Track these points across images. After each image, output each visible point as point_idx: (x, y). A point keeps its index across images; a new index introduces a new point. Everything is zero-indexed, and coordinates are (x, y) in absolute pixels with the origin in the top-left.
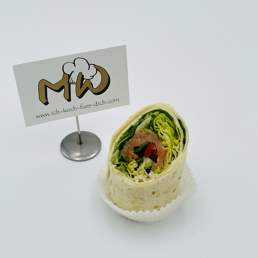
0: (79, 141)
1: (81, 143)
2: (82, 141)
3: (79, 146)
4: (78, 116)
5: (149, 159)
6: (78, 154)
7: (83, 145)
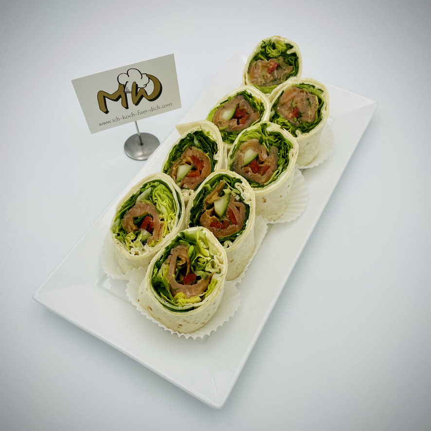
0: (140, 142)
1: (142, 144)
2: (143, 142)
3: (140, 147)
4: (137, 121)
5: (146, 231)
6: (140, 153)
7: (144, 146)
